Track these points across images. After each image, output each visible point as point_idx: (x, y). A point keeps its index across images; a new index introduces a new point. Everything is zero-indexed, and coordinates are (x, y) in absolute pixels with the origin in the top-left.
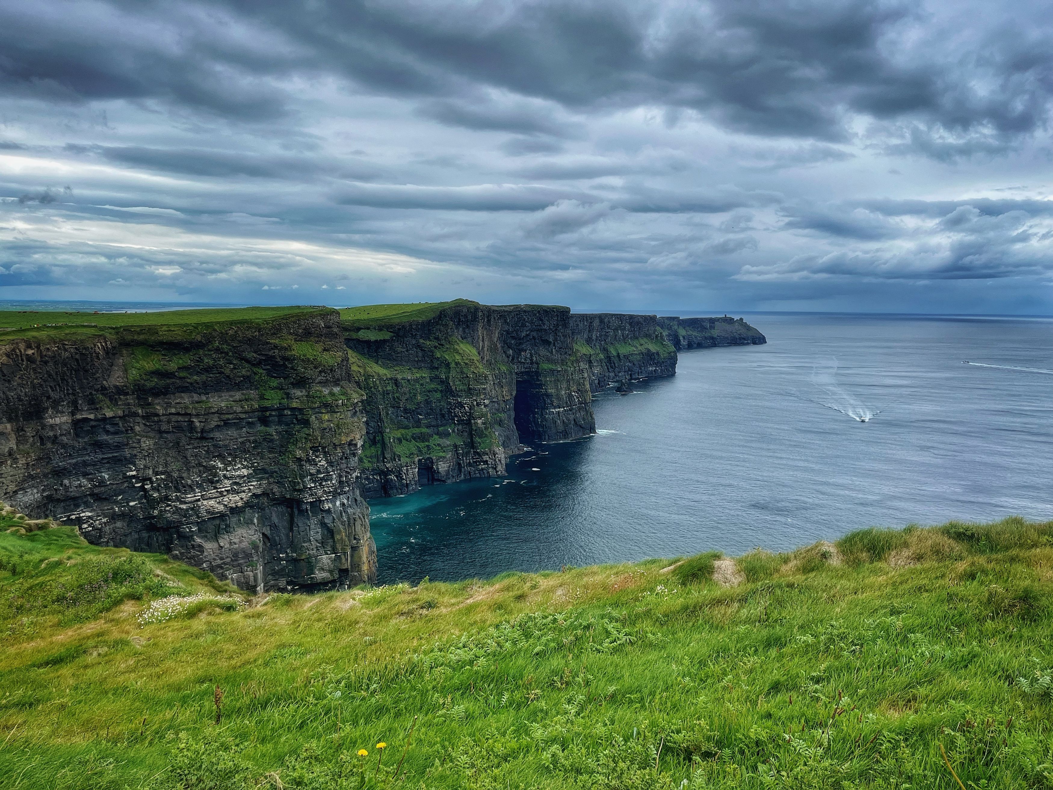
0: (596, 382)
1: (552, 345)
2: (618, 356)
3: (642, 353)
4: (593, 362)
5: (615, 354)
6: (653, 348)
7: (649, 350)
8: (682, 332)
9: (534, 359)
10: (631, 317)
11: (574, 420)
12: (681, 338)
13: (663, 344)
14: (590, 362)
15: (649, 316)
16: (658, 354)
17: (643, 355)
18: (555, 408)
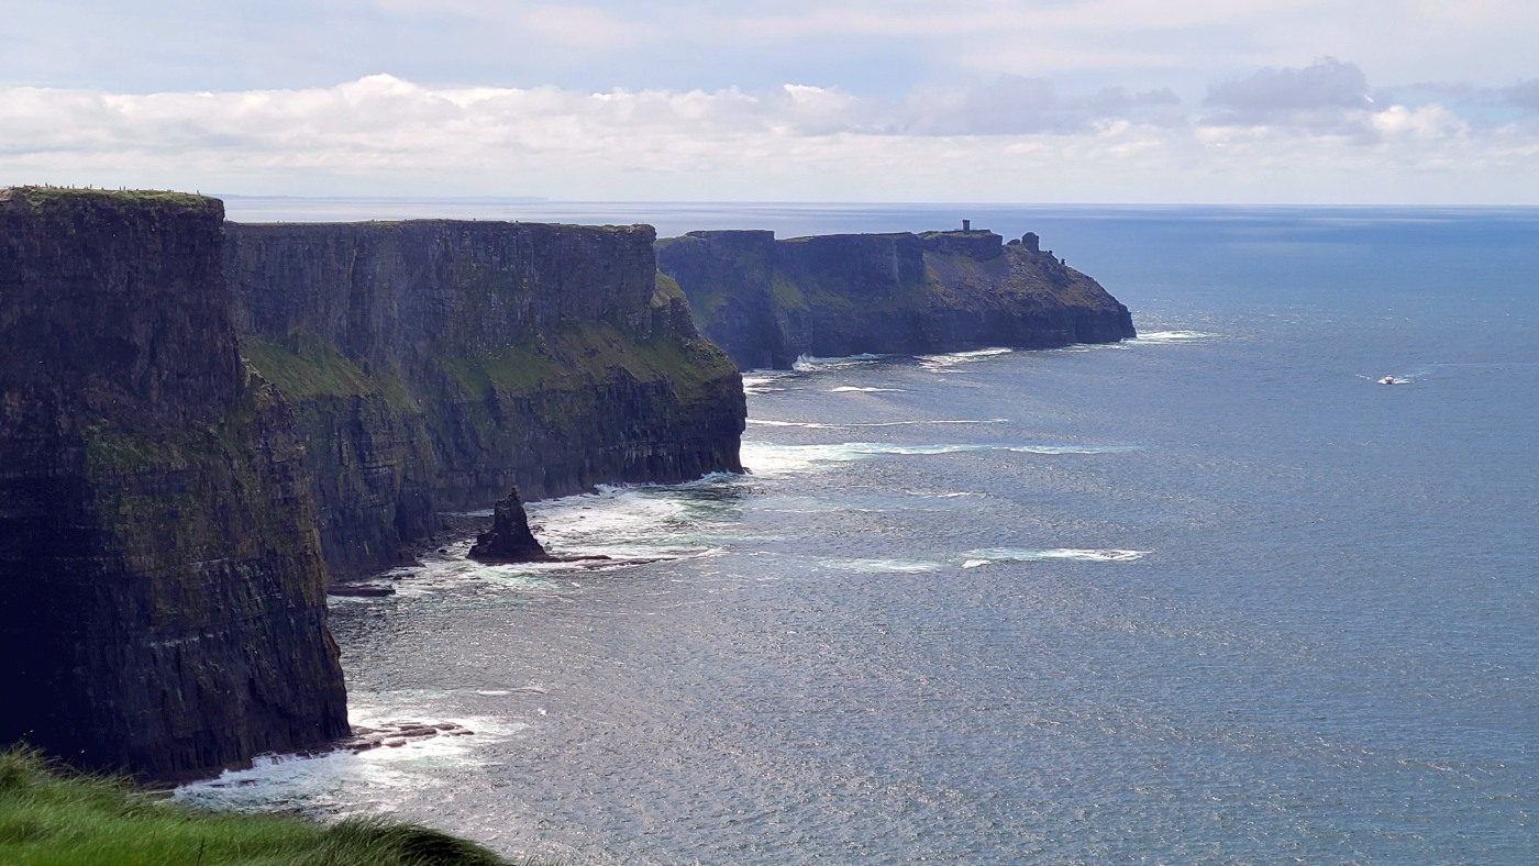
0: (388, 514)
1: (140, 364)
2: (492, 402)
3: (595, 388)
4: (368, 428)
5: (475, 394)
6: (640, 366)
7: (624, 376)
8: (788, 296)
9: (64, 422)
10: (542, 235)
11: (251, 684)
12: (783, 322)
13: (685, 350)
14: (357, 429)
15: (622, 230)
16: (662, 388)
17: (599, 396)
18: (160, 636)
